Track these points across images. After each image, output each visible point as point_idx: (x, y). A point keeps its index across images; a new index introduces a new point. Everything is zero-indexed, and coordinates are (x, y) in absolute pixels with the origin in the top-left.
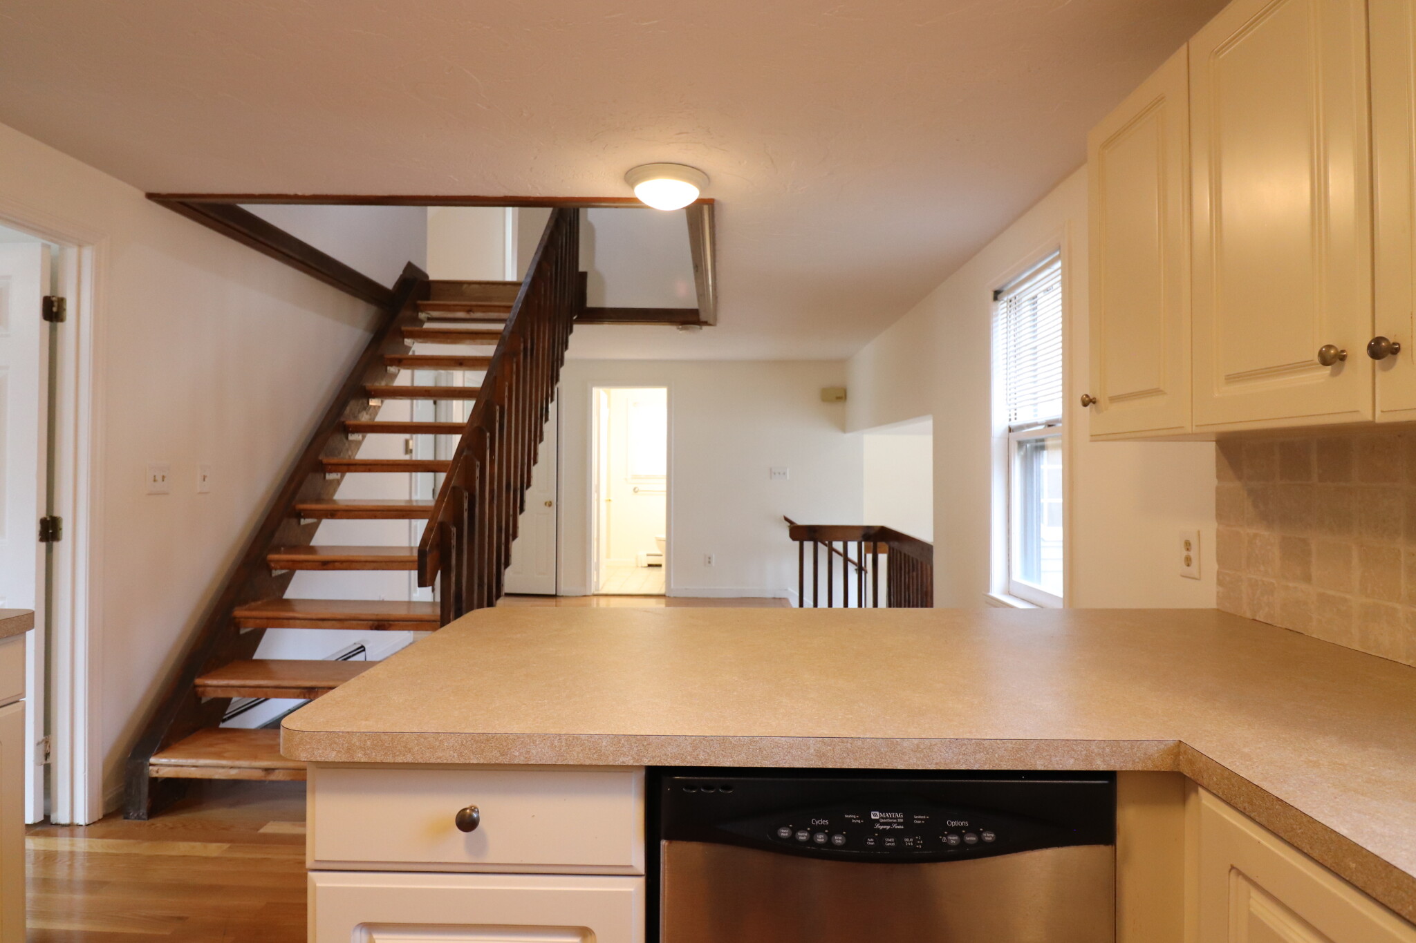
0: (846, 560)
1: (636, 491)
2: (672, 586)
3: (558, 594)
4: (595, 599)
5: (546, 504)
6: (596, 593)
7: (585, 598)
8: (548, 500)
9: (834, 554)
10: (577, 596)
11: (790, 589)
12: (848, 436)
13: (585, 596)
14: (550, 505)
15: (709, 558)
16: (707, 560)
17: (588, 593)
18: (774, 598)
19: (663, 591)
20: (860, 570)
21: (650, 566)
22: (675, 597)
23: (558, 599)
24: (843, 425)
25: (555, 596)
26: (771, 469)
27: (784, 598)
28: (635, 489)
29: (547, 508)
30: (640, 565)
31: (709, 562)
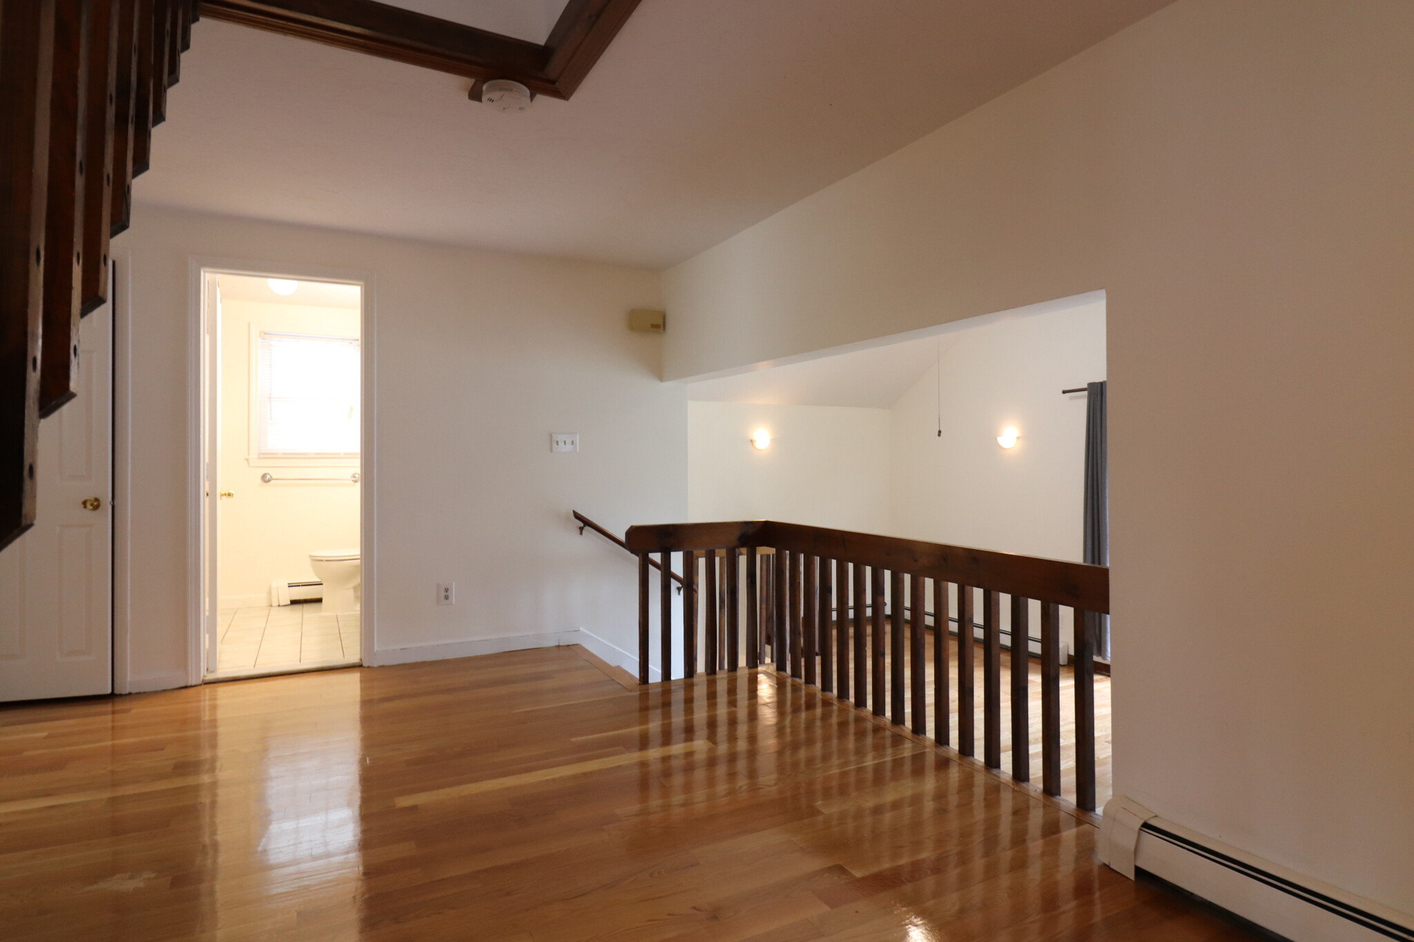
0: (667, 576)
1: (265, 479)
2: (376, 648)
3: (116, 692)
4: (207, 690)
5: (85, 503)
6: (210, 677)
7: (184, 691)
8: (90, 496)
9: (651, 567)
10: (165, 691)
11: (581, 629)
12: (667, 385)
13: (186, 687)
14: (96, 505)
15: (447, 590)
16: (443, 594)
17: (193, 681)
18: (559, 646)
19: (354, 658)
20: (689, 586)
21: (293, 602)
22: (382, 667)
23: (120, 706)
24: (659, 371)
25: (112, 697)
26: (551, 436)
27: (576, 645)
28: (264, 476)
29: (88, 514)
30: (275, 603)
31: (447, 598)
